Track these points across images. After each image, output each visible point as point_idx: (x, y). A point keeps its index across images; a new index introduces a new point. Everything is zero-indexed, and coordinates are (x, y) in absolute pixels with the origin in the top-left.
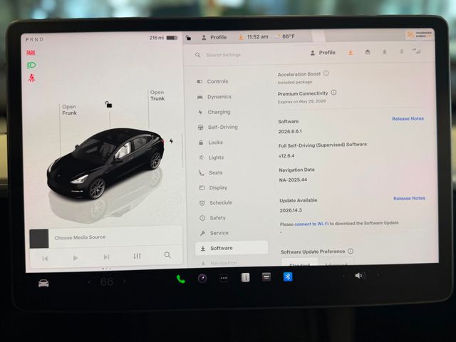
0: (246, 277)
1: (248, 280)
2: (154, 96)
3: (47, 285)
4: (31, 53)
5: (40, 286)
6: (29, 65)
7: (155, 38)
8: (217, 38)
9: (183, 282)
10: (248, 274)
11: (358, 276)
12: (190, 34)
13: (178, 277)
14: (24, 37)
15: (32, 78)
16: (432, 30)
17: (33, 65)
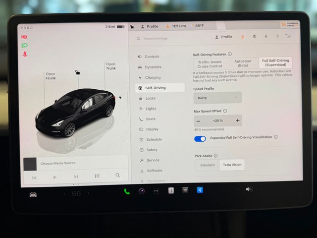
0: (171, 190)
1: (173, 193)
2: (108, 66)
3: (36, 196)
4: (24, 37)
5: (30, 196)
6: (23, 45)
7: (109, 27)
8: (152, 27)
9: (128, 193)
10: (173, 188)
11: (248, 189)
12: (133, 24)
13: (125, 190)
14: (19, 26)
15: (25, 54)
16: (298, 22)
17: (25, 45)
